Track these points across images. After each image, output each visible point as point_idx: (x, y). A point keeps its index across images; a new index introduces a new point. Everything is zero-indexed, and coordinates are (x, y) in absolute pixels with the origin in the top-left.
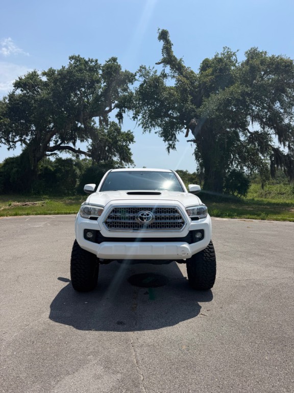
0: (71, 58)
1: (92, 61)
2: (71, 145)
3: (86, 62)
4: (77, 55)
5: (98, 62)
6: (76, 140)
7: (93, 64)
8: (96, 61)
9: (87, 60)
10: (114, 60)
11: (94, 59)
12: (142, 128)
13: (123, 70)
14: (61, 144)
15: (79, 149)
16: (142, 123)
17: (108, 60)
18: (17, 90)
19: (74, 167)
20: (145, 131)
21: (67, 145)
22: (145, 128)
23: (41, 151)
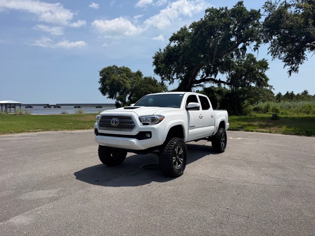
0: (207, 11)
1: (222, 9)
2: (213, 77)
3: (218, 11)
4: (211, 8)
5: (228, 8)
6: (217, 73)
7: (224, 11)
8: (226, 8)
9: (218, 9)
10: (241, 3)
11: (224, 7)
12: (272, 55)
13: (249, 10)
14: (206, 77)
15: (220, 79)
16: (272, 51)
17: (235, 5)
18: (172, 43)
19: (215, 94)
20: (274, 58)
21: (210, 78)
22: (274, 55)
23: (190, 84)
